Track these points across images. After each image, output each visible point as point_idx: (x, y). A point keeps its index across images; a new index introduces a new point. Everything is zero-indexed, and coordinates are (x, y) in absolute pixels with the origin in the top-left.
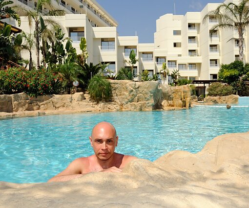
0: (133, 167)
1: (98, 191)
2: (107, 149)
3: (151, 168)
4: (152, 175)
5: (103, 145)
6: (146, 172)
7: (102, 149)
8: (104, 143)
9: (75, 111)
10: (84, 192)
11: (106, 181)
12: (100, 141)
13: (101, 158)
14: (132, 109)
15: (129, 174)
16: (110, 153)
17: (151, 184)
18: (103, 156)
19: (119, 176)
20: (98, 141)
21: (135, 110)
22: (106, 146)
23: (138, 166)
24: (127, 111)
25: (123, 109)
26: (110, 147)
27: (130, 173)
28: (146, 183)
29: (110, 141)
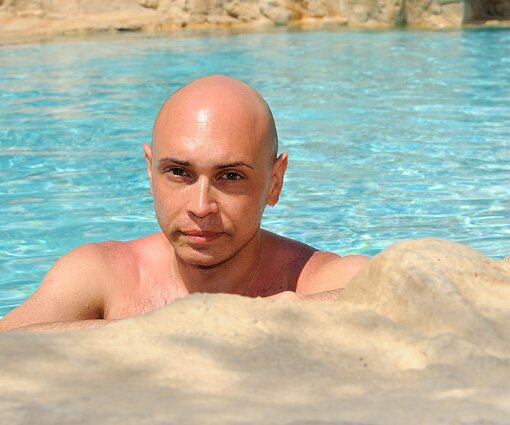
0: (397, 277)
1: (235, 377)
2: (213, 215)
3: (487, 285)
4: (492, 316)
5: (197, 195)
6: (466, 302)
7: (192, 214)
8: (203, 181)
9: (57, 26)
10: (171, 375)
11: (271, 337)
12: (183, 171)
13: (189, 253)
14: (353, 20)
15: (376, 308)
16: (228, 234)
17: (490, 351)
18: (197, 247)
19: (330, 314)
20: (177, 171)
21: (371, 23)
22: (210, 200)
23: (424, 269)
24: (329, 28)
25: (309, 21)
26: (230, 202)
27: (381, 304)
28: (466, 348)
29: (232, 176)
